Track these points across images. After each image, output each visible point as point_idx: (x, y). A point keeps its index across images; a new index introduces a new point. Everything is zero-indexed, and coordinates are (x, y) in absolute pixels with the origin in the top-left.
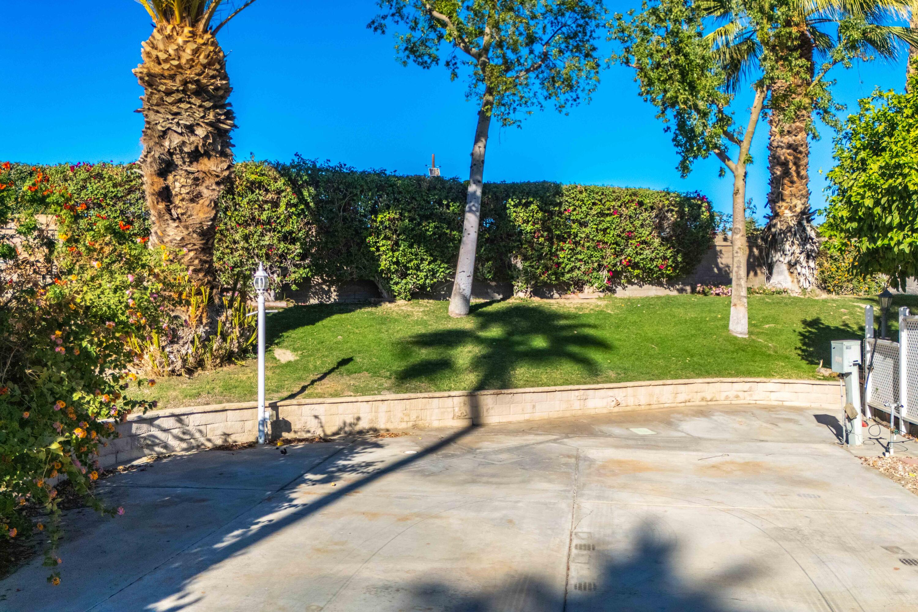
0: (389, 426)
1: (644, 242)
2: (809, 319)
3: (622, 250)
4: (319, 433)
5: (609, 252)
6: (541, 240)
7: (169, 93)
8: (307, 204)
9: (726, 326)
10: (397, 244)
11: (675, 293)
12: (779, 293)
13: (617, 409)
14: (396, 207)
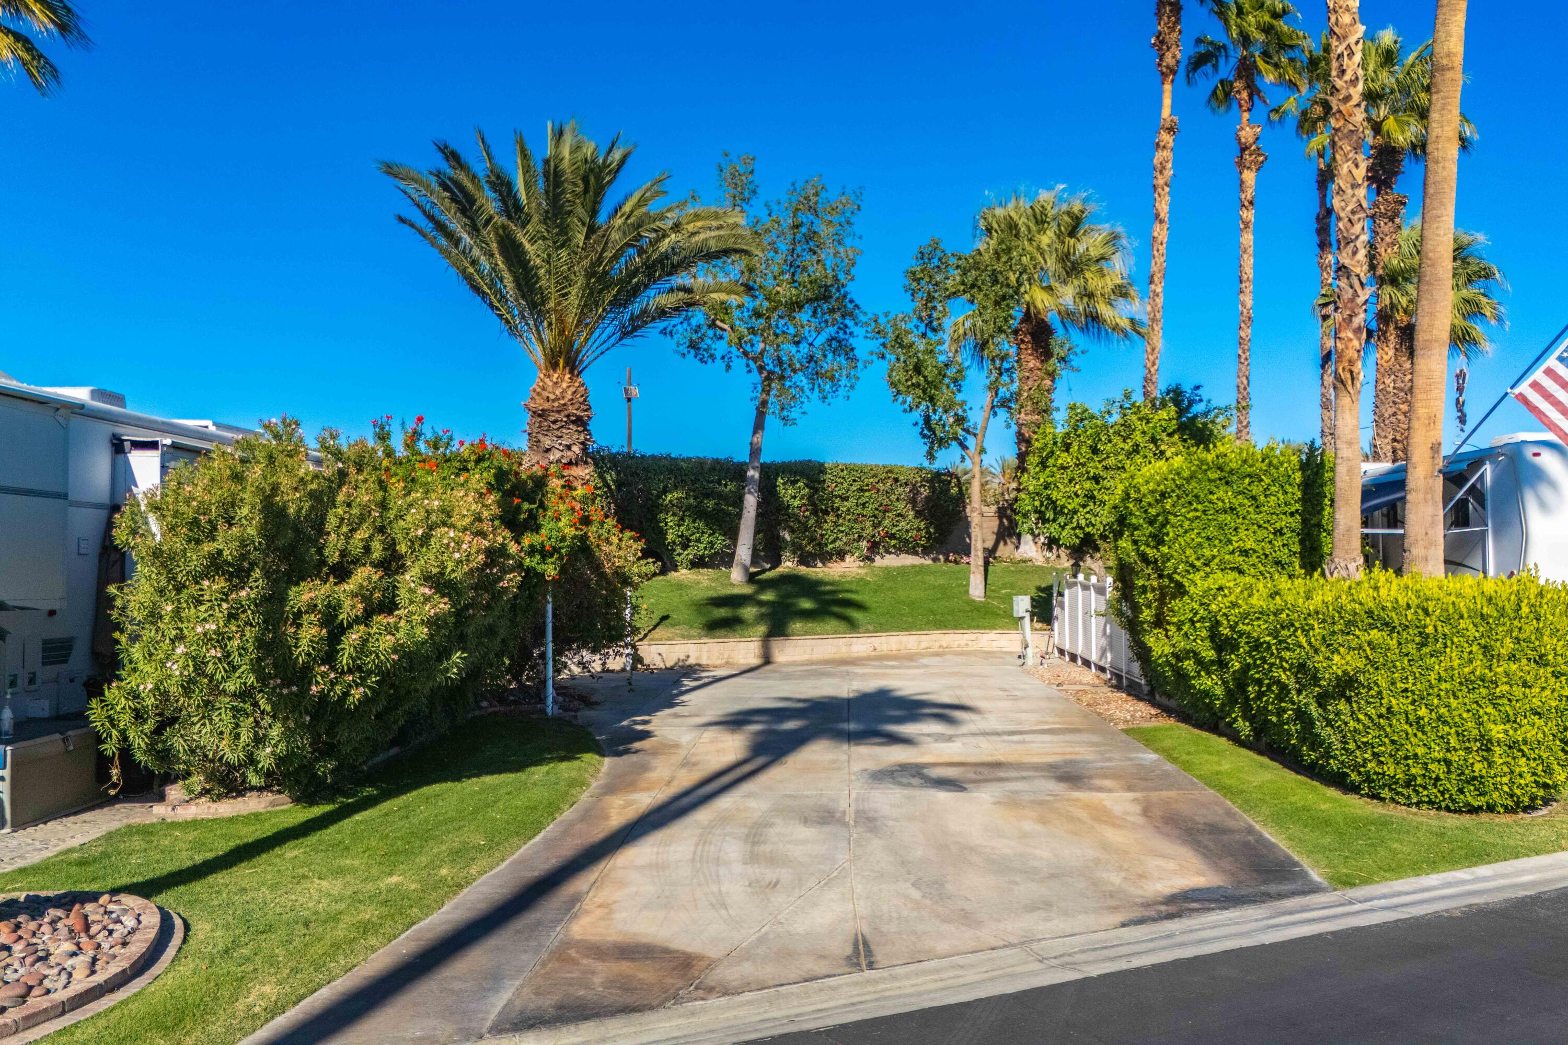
0: (709, 662)
1: (899, 515)
2: (1043, 586)
3: (880, 522)
4: (662, 666)
5: (868, 524)
6: (807, 513)
7: (554, 422)
8: (609, 487)
9: (967, 592)
10: (682, 519)
11: (929, 562)
12: (1024, 562)
13: (874, 653)
14: (683, 488)
